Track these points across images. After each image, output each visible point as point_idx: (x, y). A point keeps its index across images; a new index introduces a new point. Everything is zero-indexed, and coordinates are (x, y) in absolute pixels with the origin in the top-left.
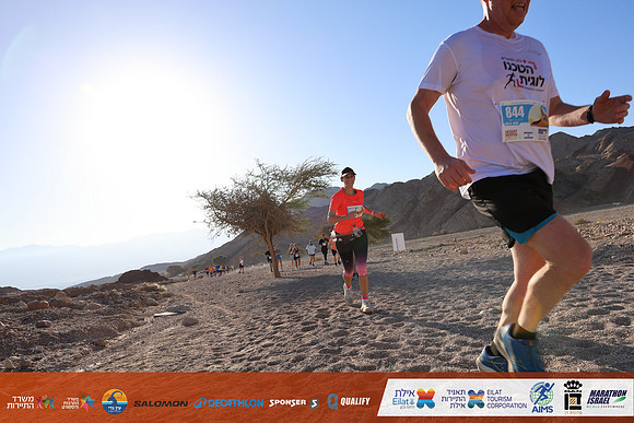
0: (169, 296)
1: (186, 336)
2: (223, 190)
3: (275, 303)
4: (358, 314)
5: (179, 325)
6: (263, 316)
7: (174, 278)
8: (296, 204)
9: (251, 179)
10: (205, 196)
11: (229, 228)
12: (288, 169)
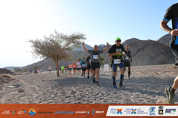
0: (13, 80)
1: (19, 96)
2: (40, 40)
3: (56, 86)
4: (87, 93)
5: (17, 91)
7: (16, 73)
10: (32, 42)
11: (41, 55)
12: (67, 35)
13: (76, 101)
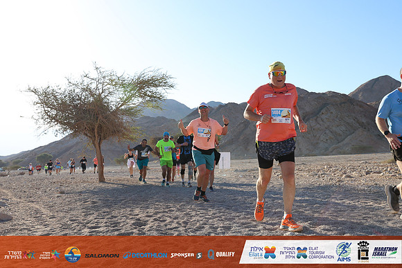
6: (81, 219)
8: (129, 112)
9: (87, 81)
10: (35, 92)
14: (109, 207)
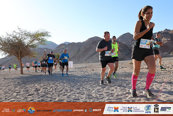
2: (1, 37)
11: (3, 52)
12: (31, 32)
13: (39, 98)
14: (25, 84)
